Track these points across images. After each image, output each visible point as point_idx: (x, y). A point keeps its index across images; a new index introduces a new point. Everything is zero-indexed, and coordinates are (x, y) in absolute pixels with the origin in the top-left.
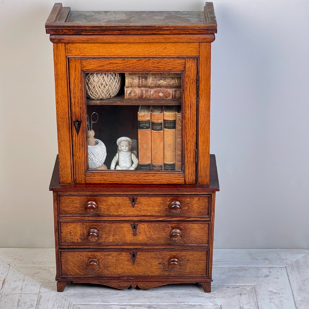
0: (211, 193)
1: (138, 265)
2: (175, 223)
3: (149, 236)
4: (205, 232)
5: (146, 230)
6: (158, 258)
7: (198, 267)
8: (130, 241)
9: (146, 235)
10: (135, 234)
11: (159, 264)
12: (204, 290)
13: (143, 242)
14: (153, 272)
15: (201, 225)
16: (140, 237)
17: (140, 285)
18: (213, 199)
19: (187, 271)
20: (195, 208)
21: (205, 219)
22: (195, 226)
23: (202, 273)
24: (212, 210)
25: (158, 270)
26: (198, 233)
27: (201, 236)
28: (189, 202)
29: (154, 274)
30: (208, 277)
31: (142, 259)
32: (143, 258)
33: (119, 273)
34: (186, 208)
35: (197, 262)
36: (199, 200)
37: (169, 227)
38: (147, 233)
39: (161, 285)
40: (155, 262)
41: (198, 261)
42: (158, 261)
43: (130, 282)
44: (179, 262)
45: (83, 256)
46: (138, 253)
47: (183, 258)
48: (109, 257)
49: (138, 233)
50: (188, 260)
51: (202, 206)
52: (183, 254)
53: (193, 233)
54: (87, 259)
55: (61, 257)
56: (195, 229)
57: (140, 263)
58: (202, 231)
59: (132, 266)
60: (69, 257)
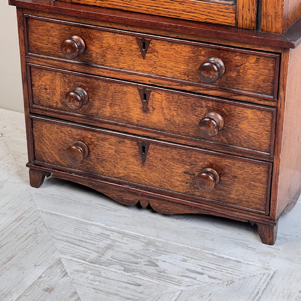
0: (280, 51)
1: (151, 168)
2: (212, 101)
3: (168, 117)
4: (266, 128)
5: (163, 105)
6: (183, 162)
7: (251, 193)
8: (138, 121)
9: (164, 114)
10: (145, 110)
11: (185, 173)
12: (261, 238)
13: (158, 126)
14: (176, 187)
15: (259, 113)
16: (153, 117)
17: (154, 204)
18: (284, 63)
19: (232, 196)
20: (250, 76)
21: (267, 103)
22: (249, 113)
23: (258, 206)
24: (281, 87)
25: (183, 184)
26: (253, 127)
27: (257, 133)
28: (239, 64)
29: (177, 189)
30: (269, 215)
31: (156, 158)
32: (159, 156)
33: (120, 175)
34: (234, 75)
35: (250, 184)
36: (257, 61)
37: (202, 107)
38: (166, 111)
39: (188, 212)
40: (179, 169)
41: (252, 183)
42: (183, 167)
43: (137, 195)
44: (218, 177)
45: (65, 134)
46: (151, 145)
47: (226, 171)
48: (105, 143)
49: (151, 109)
50: (235, 177)
51: (263, 75)
52: (227, 163)
53: (244, 126)
54: (71, 140)
55: (32, 128)
56: (247, 118)
57: (154, 164)
58: (260, 125)
59: (141, 167)
60: (45, 131)
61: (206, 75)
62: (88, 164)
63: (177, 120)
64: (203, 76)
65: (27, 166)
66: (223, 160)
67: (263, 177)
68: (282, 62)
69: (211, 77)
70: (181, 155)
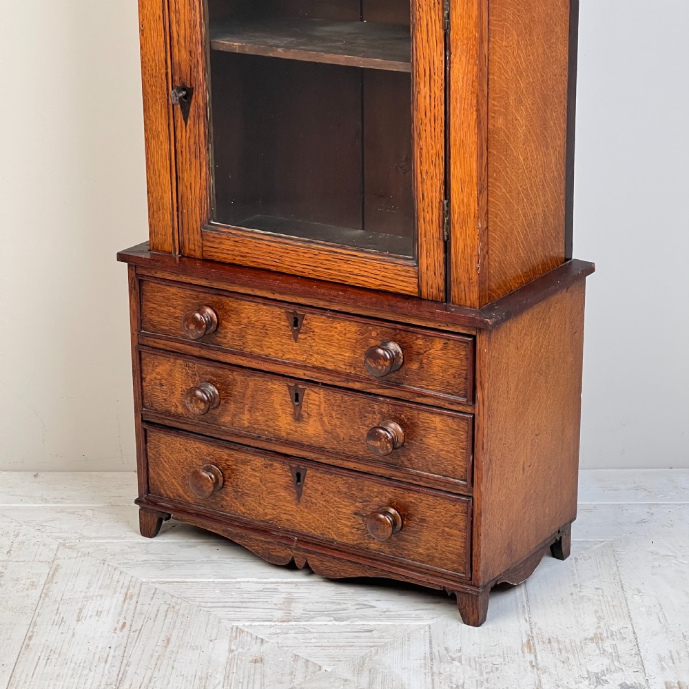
0: (474, 333)
1: (309, 505)
2: (388, 404)
3: (328, 427)
4: (461, 444)
5: (322, 409)
6: (353, 498)
7: (446, 546)
8: (288, 434)
10: (297, 417)
11: (356, 514)
13: (315, 441)
14: (343, 535)
15: (450, 421)
16: (309, 428)
17: (314, 561)
18: (480, 350)
19: (420, 550)
20: (437, 369)
21: (460, 408)
22: (437, 421)
23: (455, 565)
24: (478, 384)
25: (353, 531)
26: (443, 442)
27: (449, 452)
28: (421, 351)
29: (344, 540)
30: (471, 579)
31: (317, 490)
32: (320, 488)
33: (268, 517)
34: (415, 366)
35: (444, 531)
36: (445, 347)
37: (374, 413)
38: (326, 420)
40: (348, 508)
41: (447, 529)
42: (353, 505)
43: (290, 548)
44: (400, 519)
45: (191, 453)
46: (308, 472)
47: (411, 511)
48: (246, 467)
49: (306, 415)
50: (423, 520)
51: (453, 367)
52: (411, 499)
53: (432, 441)
54: (200, 463)
55: (146, 442)
56: (435, 429)
57: (314, 501)
58: (453, 440)
59: (296, 505)
60: (163, 449)
61: (373, 365)
62: (223, 499)
63: (341, 432)
64: (369, 366)
65: (137, 502)
66: (406, 495)
67: (461, 521)
68: (478, 348)
69: (380, 367)
70: (349, 487)
